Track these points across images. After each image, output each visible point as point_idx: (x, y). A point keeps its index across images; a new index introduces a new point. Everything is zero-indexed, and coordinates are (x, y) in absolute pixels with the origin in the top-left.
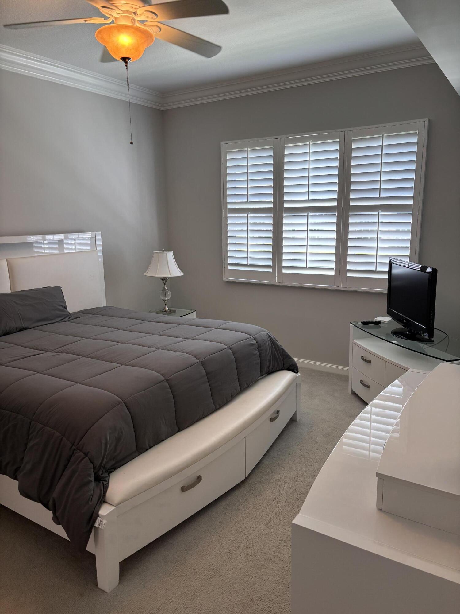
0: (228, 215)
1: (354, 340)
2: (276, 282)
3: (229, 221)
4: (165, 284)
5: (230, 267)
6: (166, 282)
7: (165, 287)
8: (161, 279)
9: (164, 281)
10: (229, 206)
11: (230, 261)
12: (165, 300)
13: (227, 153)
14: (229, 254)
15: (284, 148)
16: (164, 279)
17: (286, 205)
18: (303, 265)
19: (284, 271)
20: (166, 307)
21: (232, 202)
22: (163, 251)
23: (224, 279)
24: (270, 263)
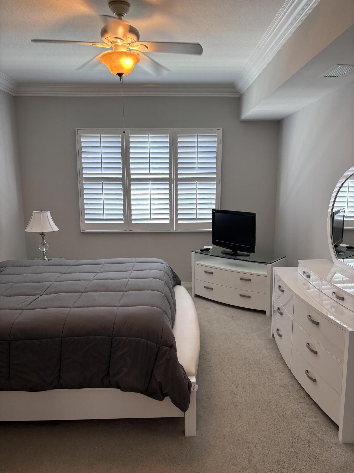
0: (84, 182)
1: (195, 262)
2: (127, 229)
3: (85, 187)
4: (43, 238)
5: (86, 222)
6: (44, 236)
7: (44, 240)
8: (39, 234)
9: (43, 235)
10: (84, 176)
11: (86, 217)
12: (44, 251)
13: (81, 136)
14: (86, 212)
15: (129, 137)
16: (43, 234)
17: (132, 176)
18: (148, 217)
19: (133, 222)
20: (45, 256)
21: (87, 173)
22: (41, 211)
23: (82, 231)
24: (122, 217)
